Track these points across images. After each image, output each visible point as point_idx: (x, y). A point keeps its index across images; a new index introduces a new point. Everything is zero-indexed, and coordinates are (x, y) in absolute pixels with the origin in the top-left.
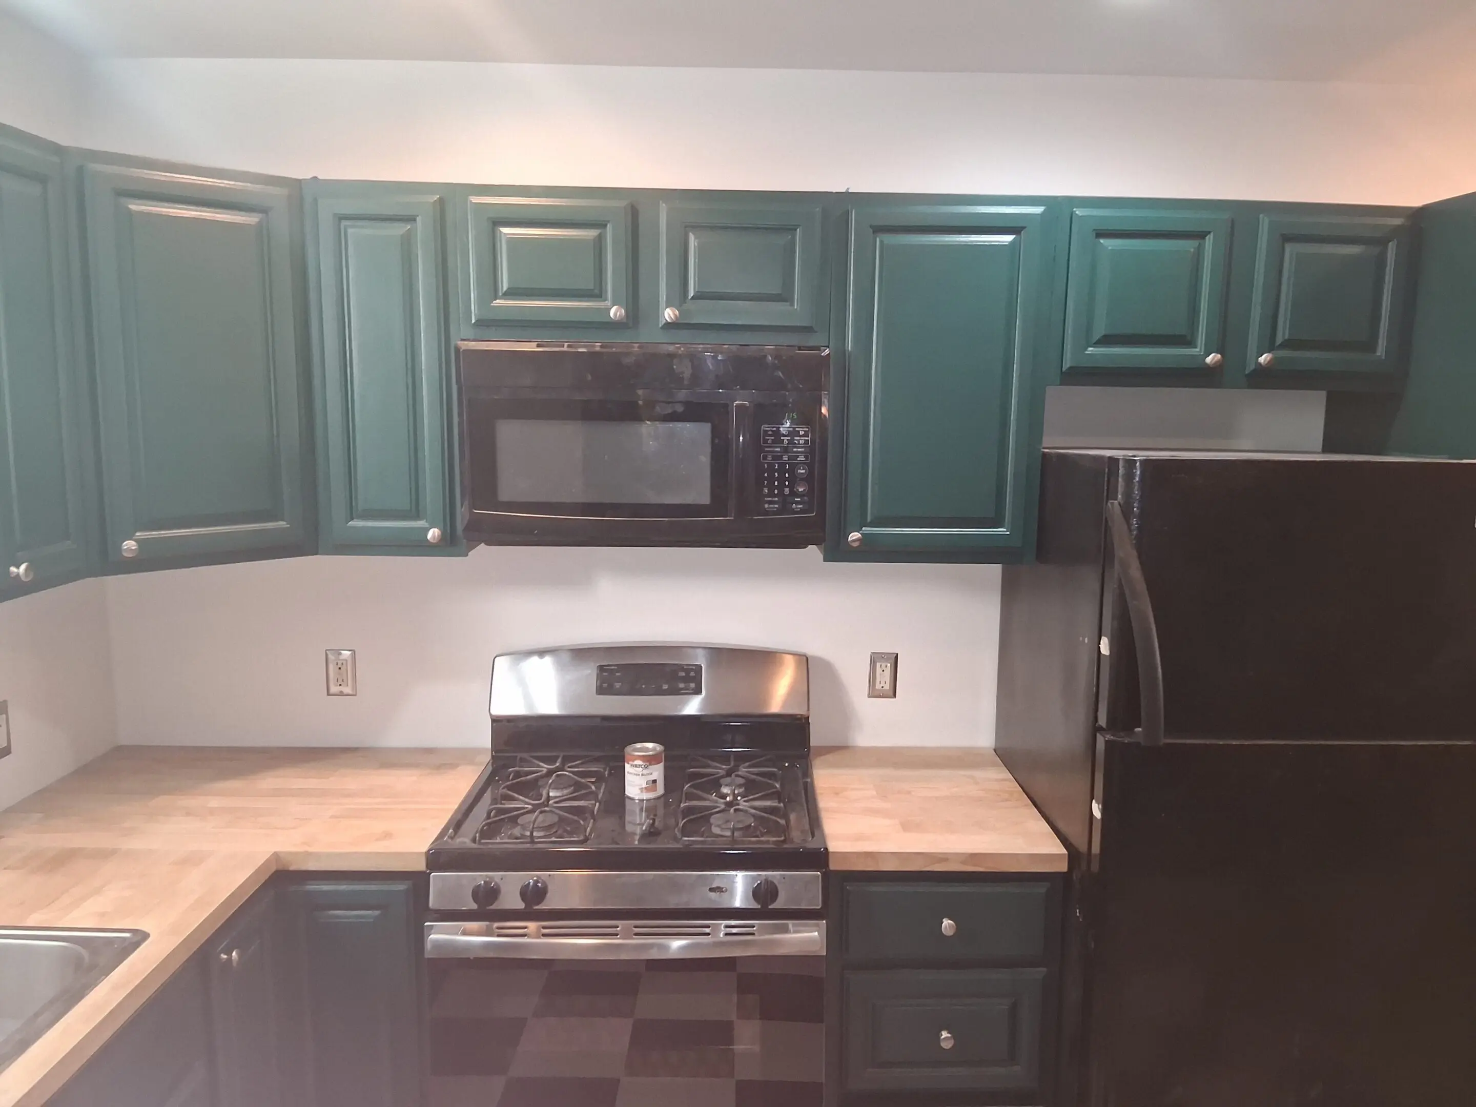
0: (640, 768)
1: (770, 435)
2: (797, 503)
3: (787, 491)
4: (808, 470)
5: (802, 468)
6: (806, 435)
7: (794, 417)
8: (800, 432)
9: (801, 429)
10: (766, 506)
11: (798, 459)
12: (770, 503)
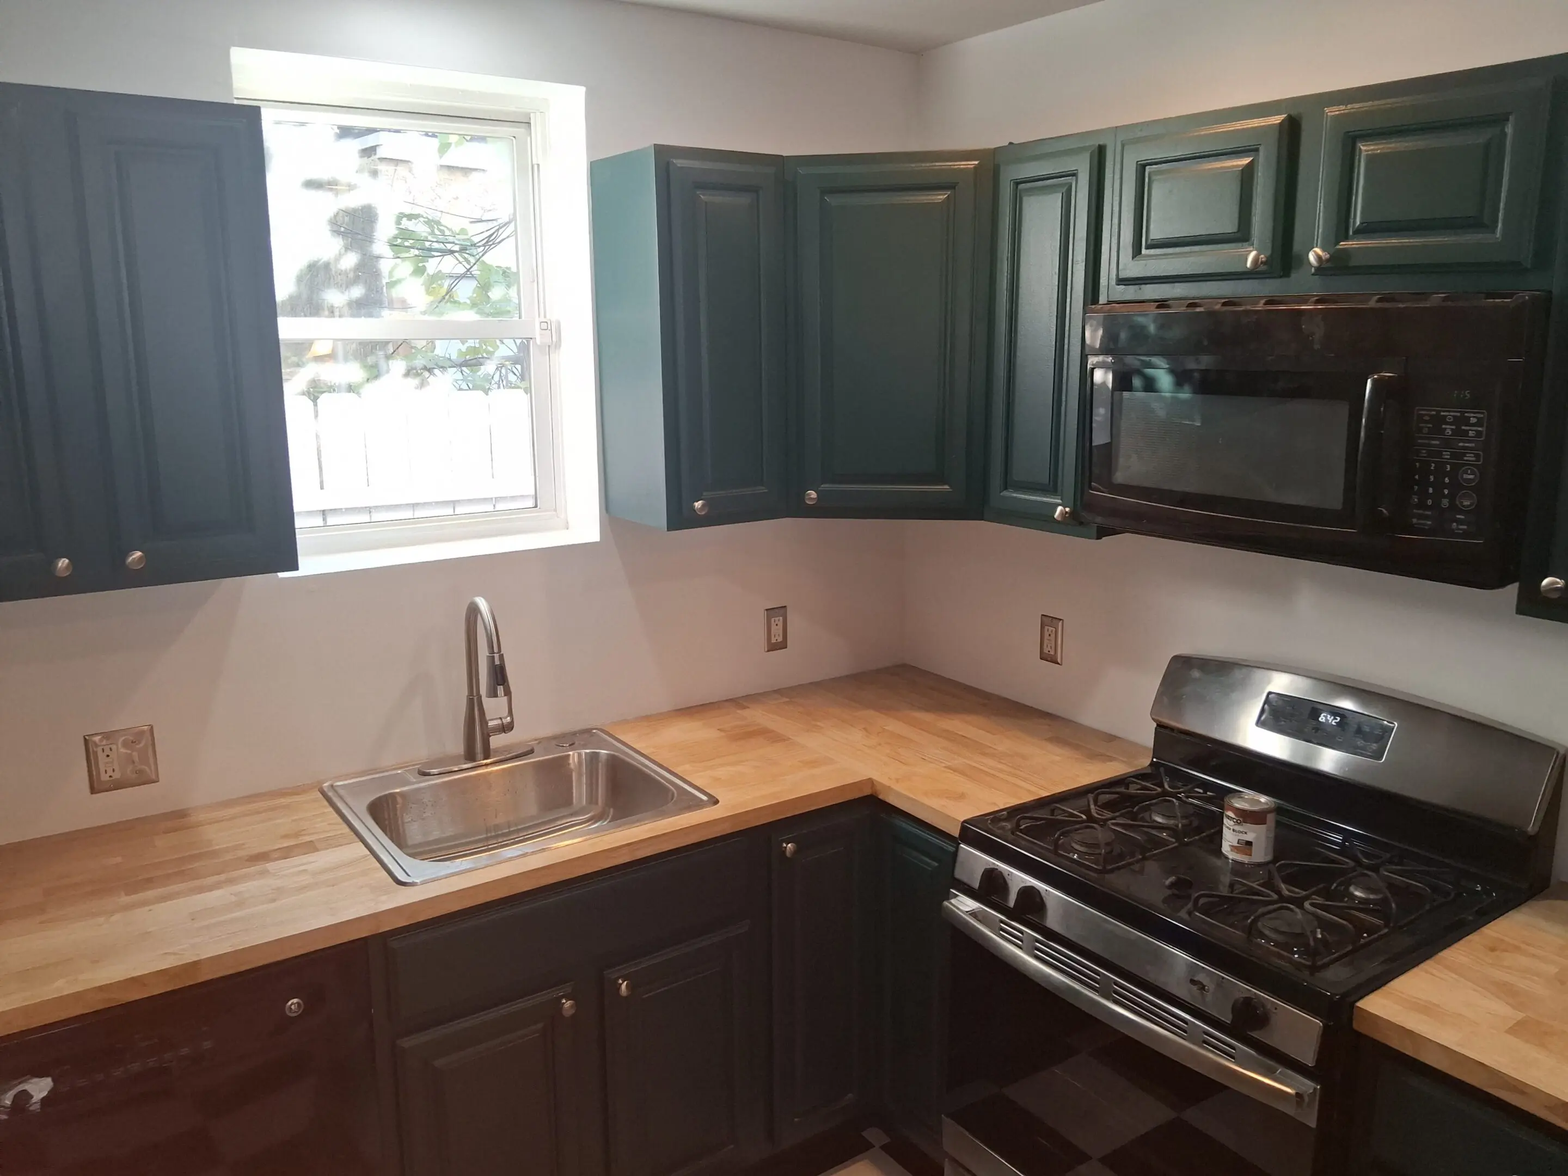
0: (1232, 822)
1: (1426, 422)
2: (1459, 522)
3: (1445, 503)
4: (1478, 474)
5: (1469, 471)
6: (1479, 423)
7: (1466, 396)
8: (1471, 419)
9: (1472, 415)
10: (1415, 521)
11: (1465, 458)
12: (1420, 517)
